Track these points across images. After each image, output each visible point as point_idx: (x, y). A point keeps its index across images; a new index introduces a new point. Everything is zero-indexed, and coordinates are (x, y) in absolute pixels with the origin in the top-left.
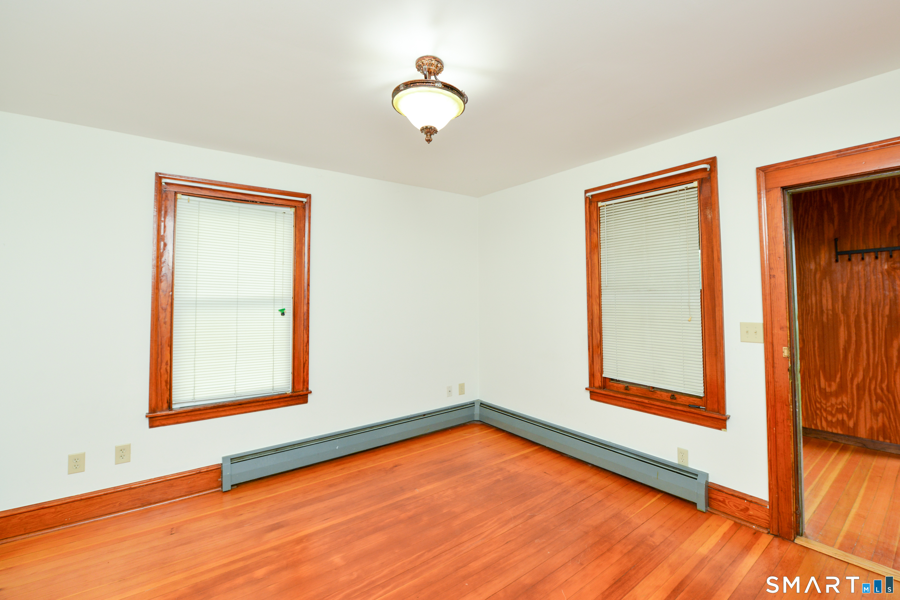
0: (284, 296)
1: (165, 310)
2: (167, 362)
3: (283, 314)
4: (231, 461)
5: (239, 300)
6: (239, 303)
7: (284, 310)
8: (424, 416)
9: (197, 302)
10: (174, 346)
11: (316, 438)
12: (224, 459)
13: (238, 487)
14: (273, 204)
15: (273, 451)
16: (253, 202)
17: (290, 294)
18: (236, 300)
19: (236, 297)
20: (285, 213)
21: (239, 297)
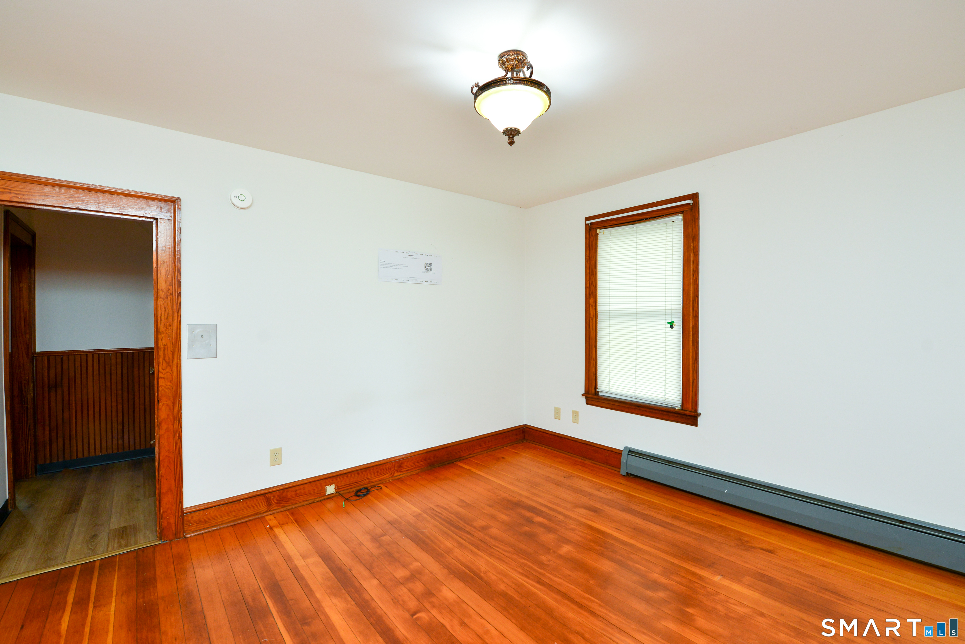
0: (673, 308)
1: (592, 319)
2: (594, 359)
3: (672, 327)
4: (628, 452)
5: (638, 312)
6: (637, 315)
7: (673, 322)
8: (902, 523)
9: (611, 314)
10: (598, 347)
11: (705, 469)
12: (626, 448)
13: (635, 477)
14: (663, 215)
15: (666, 461)
16: (647, 219)
17: (680, 306)
18: (635, 312)
19: (635, 310)
20: (674, 221)
21: (638, 310)
